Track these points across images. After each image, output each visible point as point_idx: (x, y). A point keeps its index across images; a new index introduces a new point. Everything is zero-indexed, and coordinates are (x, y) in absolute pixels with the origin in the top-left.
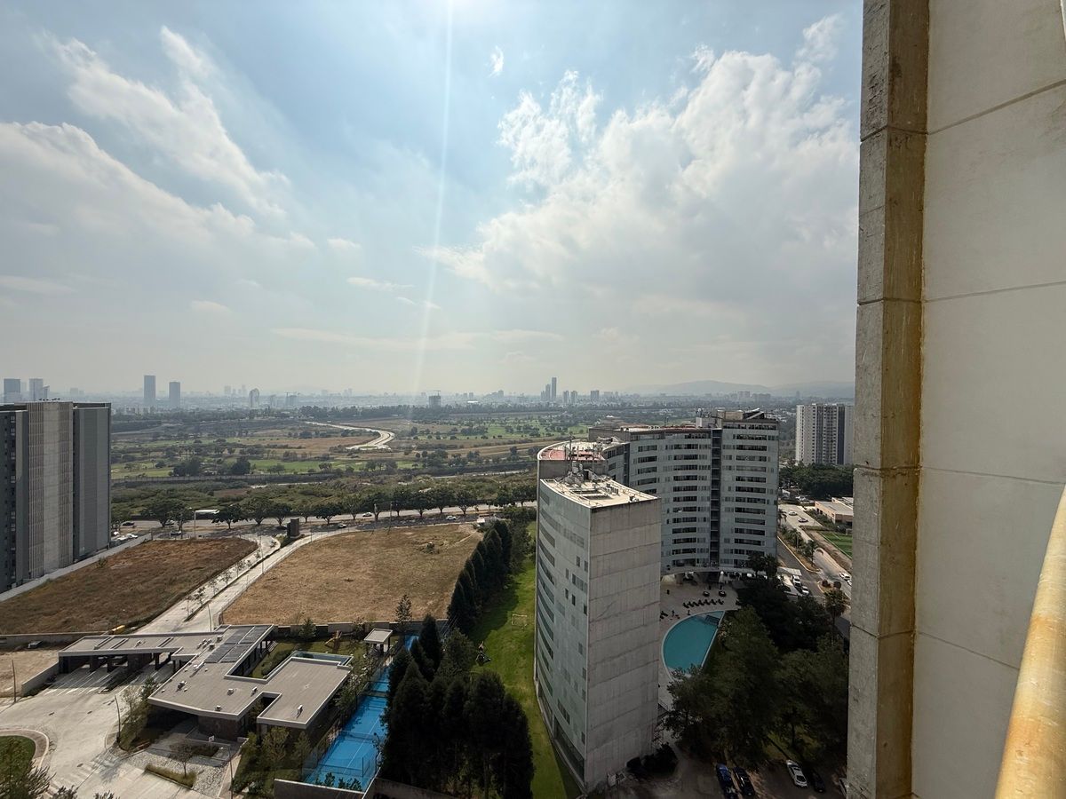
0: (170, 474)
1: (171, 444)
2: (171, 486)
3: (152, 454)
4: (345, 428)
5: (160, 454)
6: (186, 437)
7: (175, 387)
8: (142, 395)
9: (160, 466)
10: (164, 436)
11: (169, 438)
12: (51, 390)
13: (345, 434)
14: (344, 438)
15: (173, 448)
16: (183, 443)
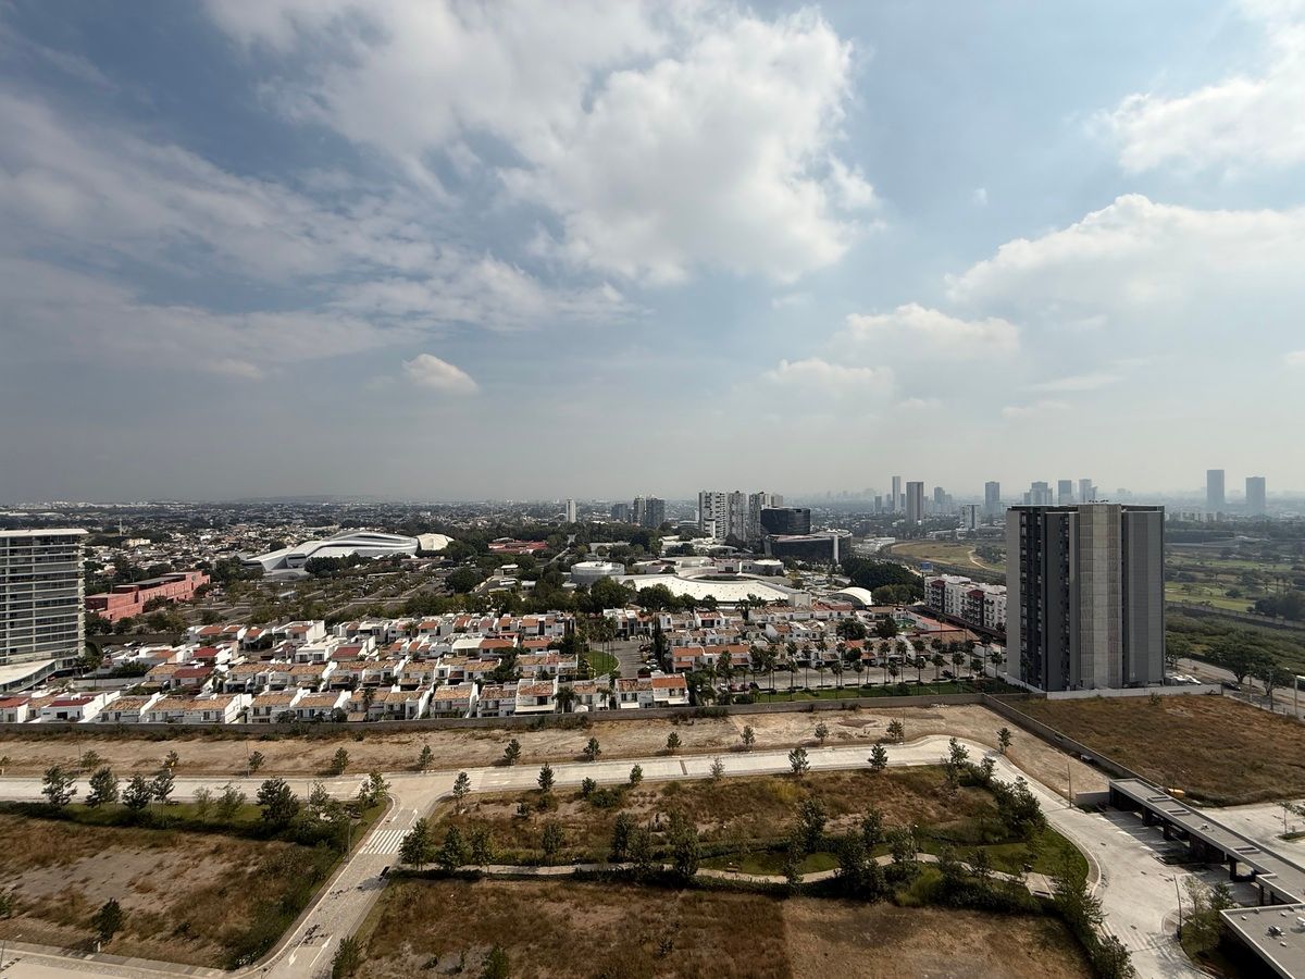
0: (1250, 610)
1: (1249, 566)
2: (1252, 628)
3: (1220, 577)
5: (1233, 578)
6: (1277, 559)
7: (1256, 485)
8: (1205, 495)
9: (1233, 595)
10: (1239, 554)
11: (1247, 558)
12: (1099, 491)
15: (1253, 572)
16: (1271, 567)
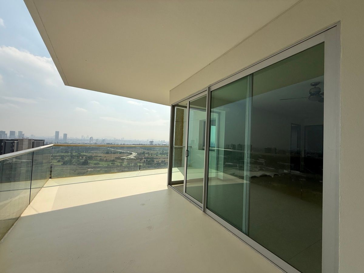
0: (62, 164)
2: (62, 168)
3: (56, 158)
4: (121, 151)
5: (59, 157)
6: (68, 152)
7: (65, 135)
8: (54, 138)
9: (59, 161)
11: (62, 152)
12: (25, 135)
13: (121, 153)
14: (120, 154)
15: (63, 156)
16: (67, 154)
